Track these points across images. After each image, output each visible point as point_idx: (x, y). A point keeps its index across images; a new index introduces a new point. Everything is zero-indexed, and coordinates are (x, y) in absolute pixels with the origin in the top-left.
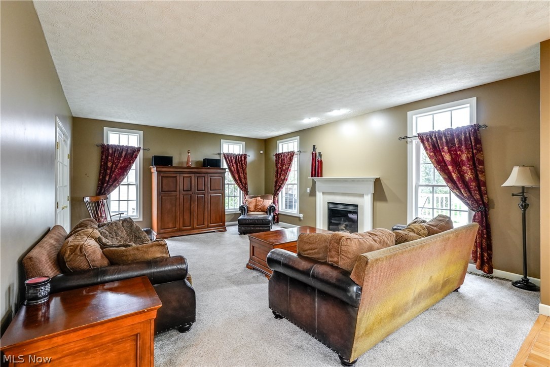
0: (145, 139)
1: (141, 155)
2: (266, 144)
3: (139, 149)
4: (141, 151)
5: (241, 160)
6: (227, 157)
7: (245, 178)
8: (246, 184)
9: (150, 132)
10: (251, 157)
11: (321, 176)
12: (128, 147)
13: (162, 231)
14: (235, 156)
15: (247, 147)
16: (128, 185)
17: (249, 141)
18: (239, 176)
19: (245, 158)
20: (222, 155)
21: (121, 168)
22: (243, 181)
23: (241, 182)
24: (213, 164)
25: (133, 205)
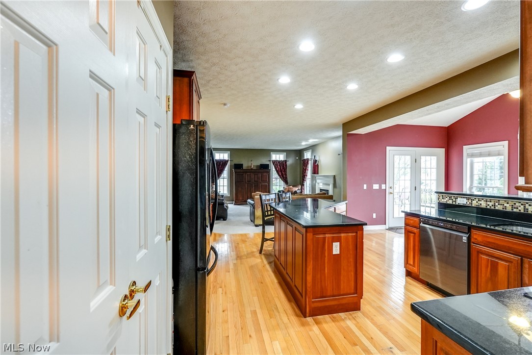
0: (231, 156)
1: (229, 163)
2: (300, 153)
3: (228, 160)
4: (229, 161)
5: (283, 164)
6: (274, 162)
7: (286, 175)
8: (286, 178)
9: (233, 152)
10: (290, 162)
11: (318, 174)
12: (223, 160)
13: (237, 201)
14: (279, 162)
15: (287, 156)
16: (224, 178)
17: (288, 152)
18: (282, 174)
19: (286, 163)
20: (271, 162)
21: (220, 170)
22: (284, 176)
23: (283, 176)
24: (265, 167)
25: (226, 188)
